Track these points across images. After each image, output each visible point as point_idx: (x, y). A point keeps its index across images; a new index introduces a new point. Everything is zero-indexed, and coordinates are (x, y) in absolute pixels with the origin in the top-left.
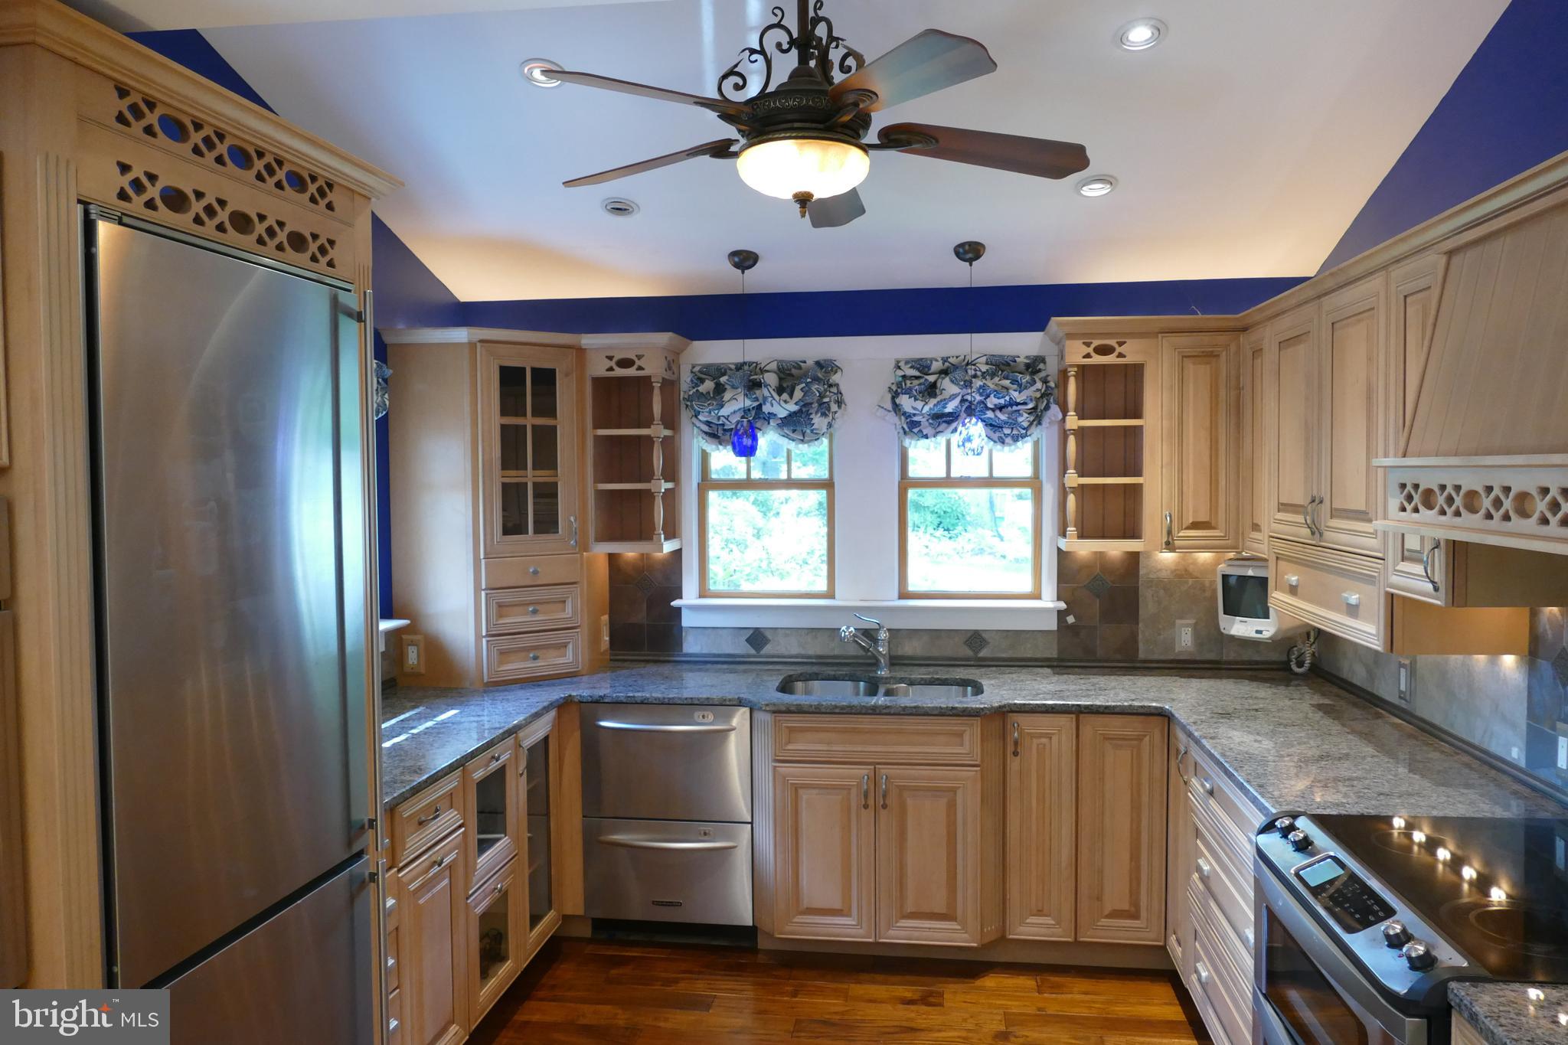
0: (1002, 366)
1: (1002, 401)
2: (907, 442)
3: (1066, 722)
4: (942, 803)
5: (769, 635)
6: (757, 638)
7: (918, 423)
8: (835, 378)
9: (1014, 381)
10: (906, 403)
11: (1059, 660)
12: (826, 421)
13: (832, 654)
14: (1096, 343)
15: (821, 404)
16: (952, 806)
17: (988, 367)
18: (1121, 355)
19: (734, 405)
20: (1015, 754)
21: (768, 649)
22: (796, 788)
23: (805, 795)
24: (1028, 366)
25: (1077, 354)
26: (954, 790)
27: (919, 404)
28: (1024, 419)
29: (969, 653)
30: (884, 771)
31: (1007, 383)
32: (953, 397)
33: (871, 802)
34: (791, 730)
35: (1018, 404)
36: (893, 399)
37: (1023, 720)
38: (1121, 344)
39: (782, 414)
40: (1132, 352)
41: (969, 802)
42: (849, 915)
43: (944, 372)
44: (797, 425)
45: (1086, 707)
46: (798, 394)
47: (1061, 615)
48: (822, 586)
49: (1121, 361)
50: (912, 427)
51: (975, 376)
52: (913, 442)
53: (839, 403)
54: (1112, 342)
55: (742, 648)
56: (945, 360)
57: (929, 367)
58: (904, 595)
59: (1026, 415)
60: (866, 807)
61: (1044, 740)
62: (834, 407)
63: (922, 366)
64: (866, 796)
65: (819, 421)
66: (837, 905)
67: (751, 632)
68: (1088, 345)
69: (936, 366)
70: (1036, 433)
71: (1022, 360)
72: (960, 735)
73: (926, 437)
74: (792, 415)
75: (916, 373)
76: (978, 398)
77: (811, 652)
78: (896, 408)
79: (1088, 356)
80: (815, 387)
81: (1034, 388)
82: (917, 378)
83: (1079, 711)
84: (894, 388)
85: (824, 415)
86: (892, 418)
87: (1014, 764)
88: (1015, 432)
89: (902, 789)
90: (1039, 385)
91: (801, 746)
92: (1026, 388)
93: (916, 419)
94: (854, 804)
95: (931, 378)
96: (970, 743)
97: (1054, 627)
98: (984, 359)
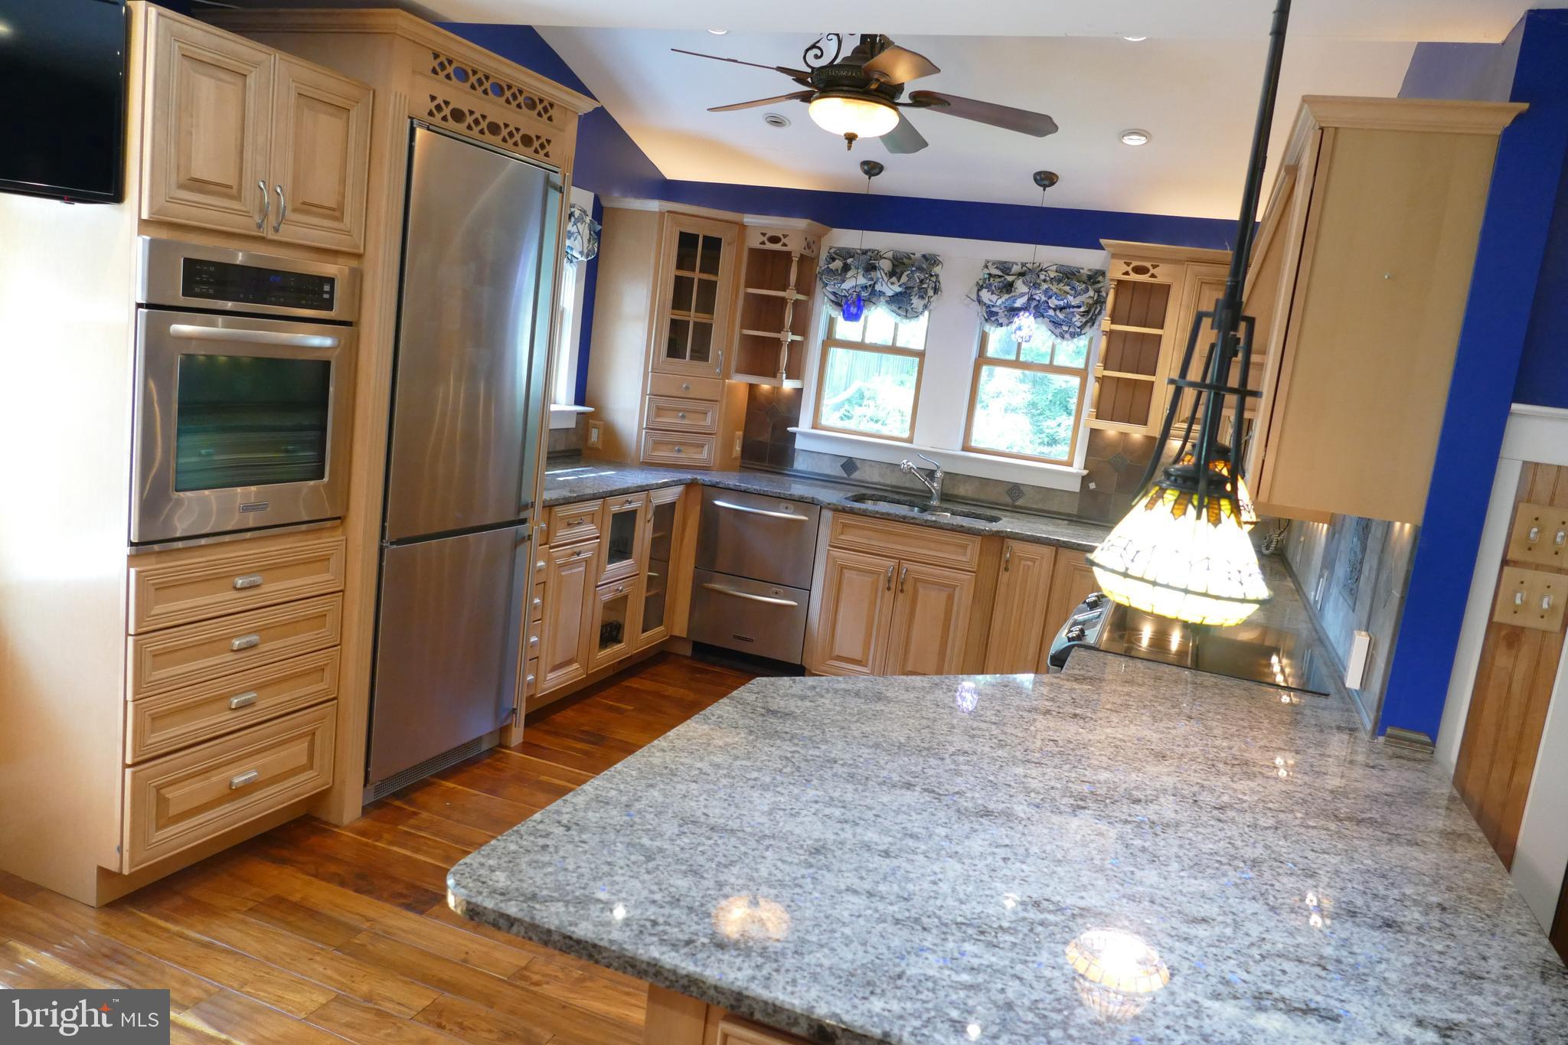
0: (1068, 275)
1: (1061, 303)
2: (988, 328)
3: (1047, 552)
4: (944, 595)
5: (858, 464)
6: (849, 465)
7: (996, 314)
8: (937, 270)
9: (1073, 288)
10: (985, 295)
11: (1078, 516)
12: (923, 302)
13: (903, 485)
14: (1135, 263)
15: (920, 289)
16: (950, 598)
17: (1056, 274)
18: (1153, 276)
19: (855, 281)
20: (1006, 569)
21: (856, 475)
22: (842, 568)
23: (847, 574)
24: (1090, 277)
25: (1117, 271)
26: (954, 587)
27: (994, 298)
28: (1077, 320)
29: (1008, 500)
30: (906, 565)
31: (1067, 288)
32: (1022, 295)
33: (893, 586)
34: (845, 526)
35: (1074, 307)
36: (979, 290)
37: (1017, 546)
38: (1154, 267)
39: (890, 293)
40: (1163, 275)
41: (964, 597)
42: (865, 666)
43: (1021, 274)
44: (901, 302)
45: (1064, 542)
46: (904, 279)
47: (1085, 480)
48: (906, 435)
49: (1152, 280)
50: (991, 316)
51: (1045, 281)
52: (993, 328)
53: (936, 290)
54: (1148, 265)
55: (836, 471)
56: (1023, 265)
57: (1010, 269)
58: (966, 448)
59: (1078, 317)
60: (889, 589)
61: (1029, 563)
62: (931, 292)
63: (1005, 268)
64: (889, 581)
65: (917, 302)
66: (858, 656)
67: (845, 460)
68: (1128, 264)
69: (1016, 269)
70: (1090, 332)
71: (1085, 272)
72: (965, 547)
73: (1001, 325)
74: (897, 294)
75: (1000, 273)
76: (1044, 298)
77: (888, 482)
78: (980, 301)
79: (1127, 273)
80: (917, 275)
81: (1087, 295)
82: (1000, 277)
83: (1058, 545)
84: (981, 283)
85: (922, 297)
86: (976, 306)
87: (1004, 577)
88: (1071, 330)
89: (916, 580)
90: (1091, 293)
91: (849, 537)
92: (1079, 294)
93: (993, 309)
94: (880, 589)
95: (1010, 278)
96: (969, 554)
97: (1077, 489)
98: (1054, 268)
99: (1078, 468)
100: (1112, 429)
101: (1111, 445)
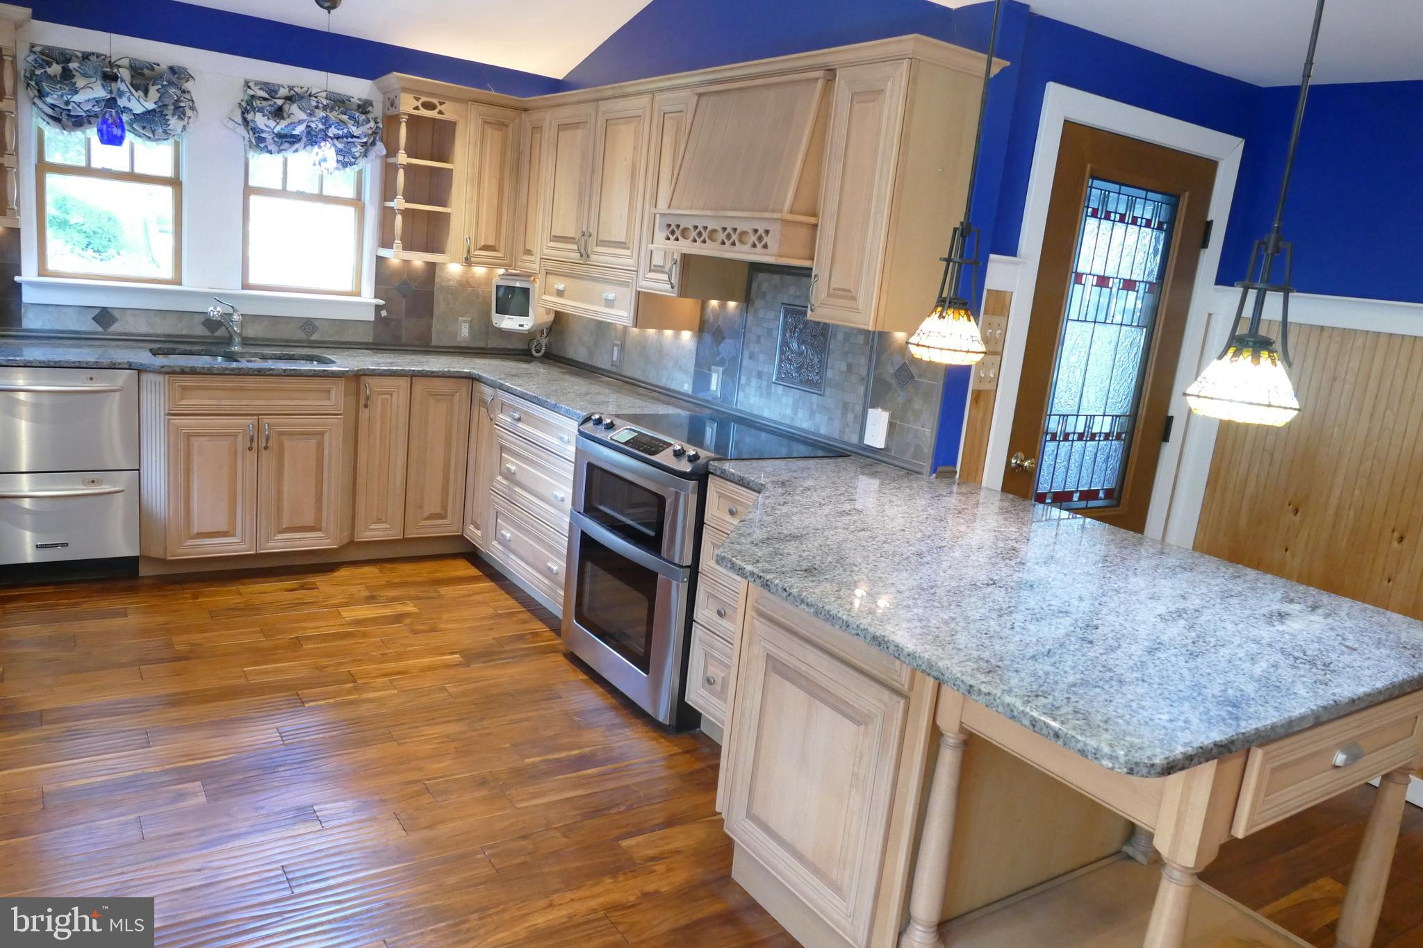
0: (338, 102)
1: (340, 132)
2: (251, 154)
3: (403, 383)
4: (313, 442)
5: (116, 314)
6: (104, 316)
7: (263, 140)
8: (188, 86)
9: (352, 118)
10: (260, 120)
11: (373, 344)
12: (182, 124)
13: (179, 333)
14: (424, 99)
15: (177, 108)
16: (320, 447)
17: (328, 101)
18: (440, 112)
19: (90, 93)
20: (366, 406)
21: (115, 327)
22: (189, 436)
23: (196, 442)
24: (359, 106)
25: (408, 104)
26: (322, 434)
27: (272, 123)
28: (357, 150)
29: (302, 336)
30: (266, 420)
31: (345, 118)
32: (300, 122)
33: (255, 445)
34: (184, 388)
35: (355, 137)
36: (243, 113)
37: (373, 382)
38: (441, 104)
39: (138, 110)
40: (448, 112)
41: (335, 442)
42: (234, 535)
43: (289, 99)
44: (152, 123)
45: (419, 372)
46: (153, 92)
47: (378, 308)
48: (168, 274)
49: (440, 117)
50: (259, 142)
51: (317, 107)
52: (256, 155)
53: (193, 108)
54: (435, 101)
55: (89, 325)
56: (291, 88)
57: (276, 92)
58: (245, 286)
59: (359, 147)
60: (250, 449)
61: (387, 396)
62: (189, 112)
63: (272, 90)
64: (252, 440)
65: (174, 123)
66: (224, 528)
67: (97, 311)
68: (418, 99)
69: (283, 92)
70: (362, 163)
71: (355, 100)
72: (328, 391)
73: (270, 152)
74: (149, 112)
75: (266, 96)
76: (321, 126)
77: (159, 331)
78: (246, 122)
79: (417, 108)
80: (172, 90)
81: (368, 126)
82: (265, 99)
83: (413, 375)
84: (244, 104)
85: (180, 118)
86: (242, 130)
87: (364, 414)
88: (346, 160)
89: (281, 434)
90: (372, 124)
91: (192, 401)
92: (362, 125)
93: (263, 135)
94: (240, 450)
95: (280, 102)
96: (337, 396)
97: (372, 318)
98: (324, 94)
99: (368, 295)
100: (395, 256)
101: (397, 273)
